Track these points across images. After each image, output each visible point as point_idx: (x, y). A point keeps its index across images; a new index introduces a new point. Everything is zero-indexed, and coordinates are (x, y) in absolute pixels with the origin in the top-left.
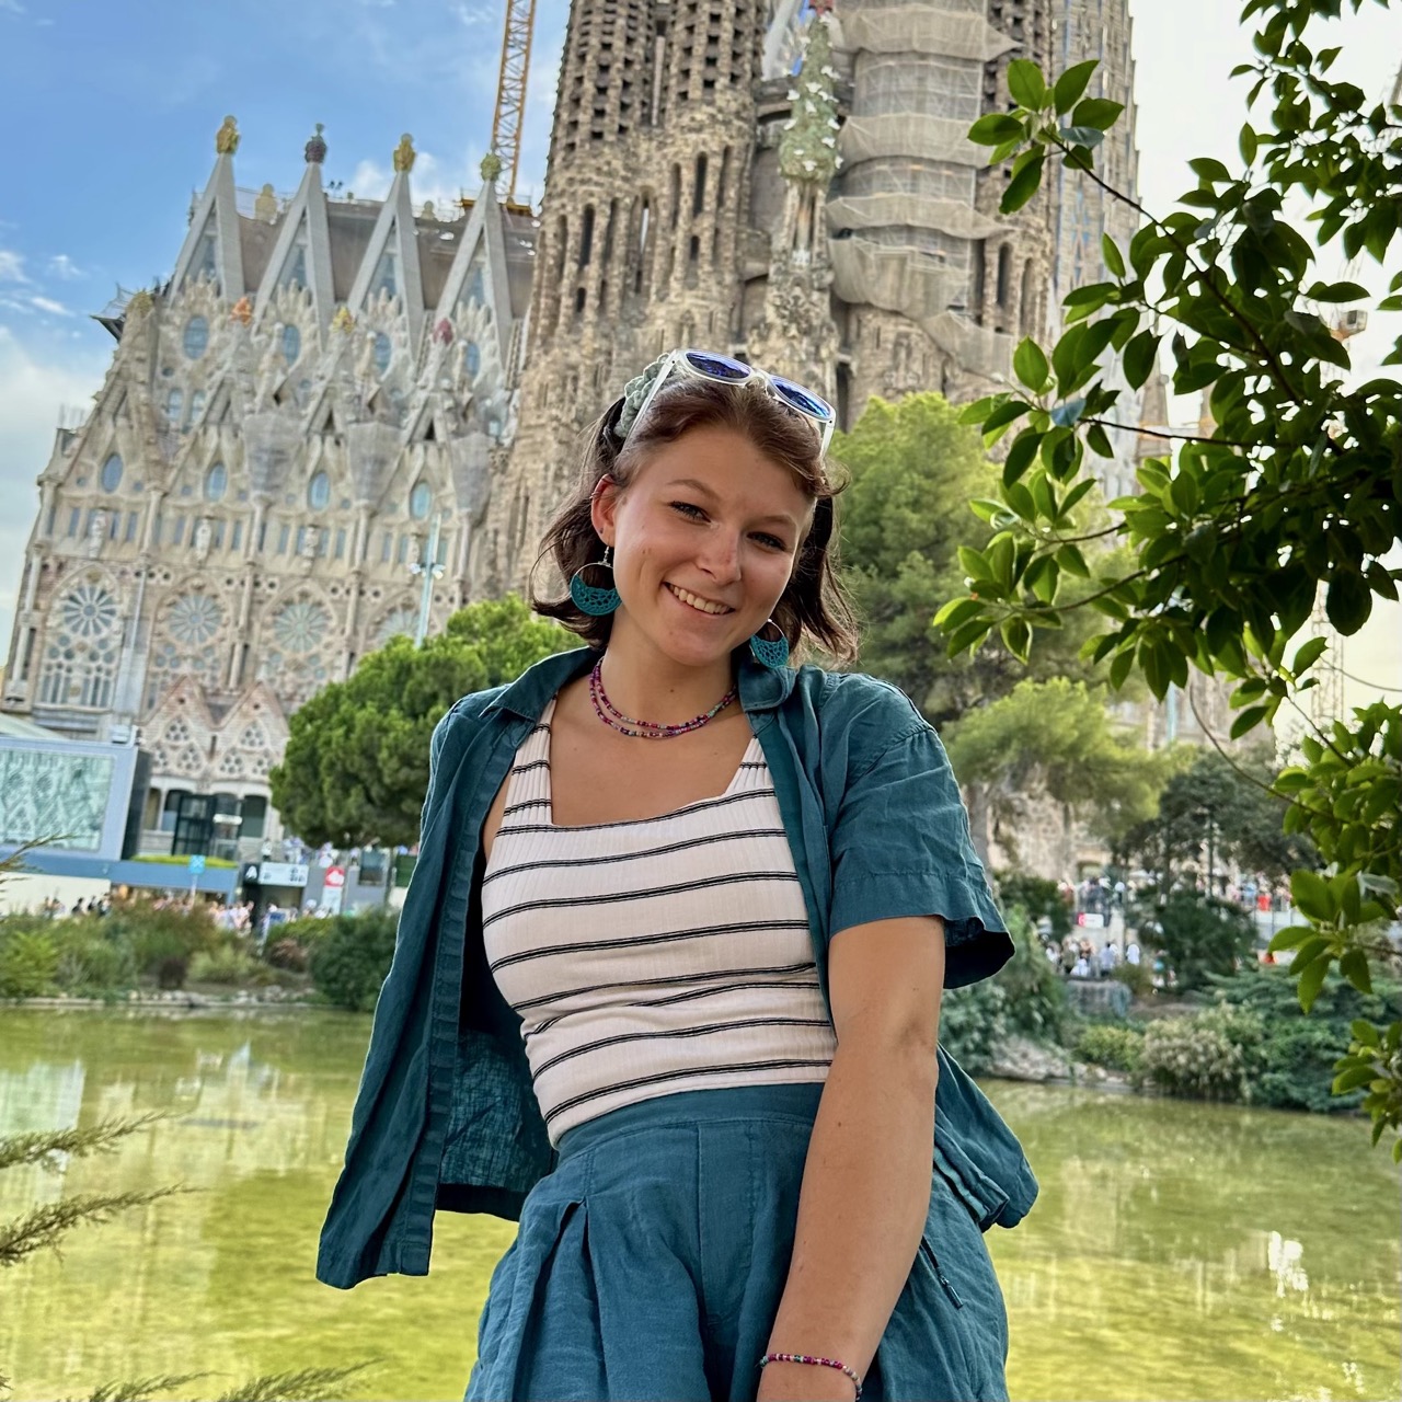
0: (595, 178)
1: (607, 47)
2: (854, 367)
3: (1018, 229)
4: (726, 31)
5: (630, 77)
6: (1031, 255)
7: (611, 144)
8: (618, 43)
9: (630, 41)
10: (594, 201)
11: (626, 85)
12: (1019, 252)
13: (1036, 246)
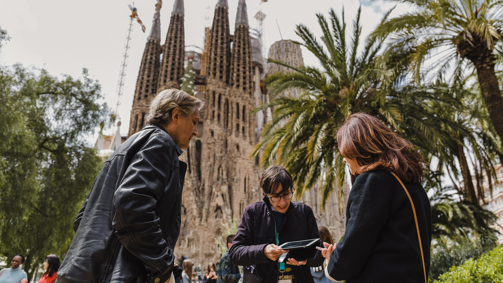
0: (138, 107)
1: (143, 78)
2: (202, 141)
3: (240, 98)
4: (169, 69)
5: (148, 84)
6: (244, 104)
7: (143, 99)
8: (145, 77)
9: (149, 76)
10: (138, 113)
11: (147, 86)
12: (241, 104)
13: (246, 102)
